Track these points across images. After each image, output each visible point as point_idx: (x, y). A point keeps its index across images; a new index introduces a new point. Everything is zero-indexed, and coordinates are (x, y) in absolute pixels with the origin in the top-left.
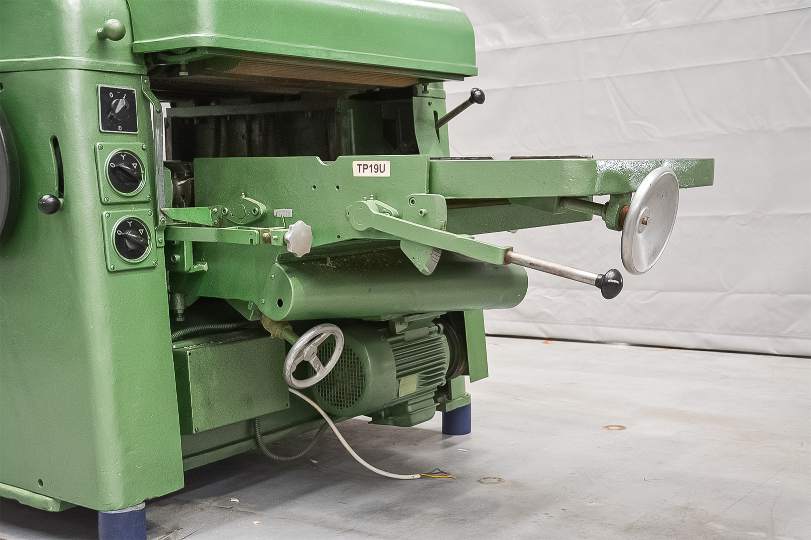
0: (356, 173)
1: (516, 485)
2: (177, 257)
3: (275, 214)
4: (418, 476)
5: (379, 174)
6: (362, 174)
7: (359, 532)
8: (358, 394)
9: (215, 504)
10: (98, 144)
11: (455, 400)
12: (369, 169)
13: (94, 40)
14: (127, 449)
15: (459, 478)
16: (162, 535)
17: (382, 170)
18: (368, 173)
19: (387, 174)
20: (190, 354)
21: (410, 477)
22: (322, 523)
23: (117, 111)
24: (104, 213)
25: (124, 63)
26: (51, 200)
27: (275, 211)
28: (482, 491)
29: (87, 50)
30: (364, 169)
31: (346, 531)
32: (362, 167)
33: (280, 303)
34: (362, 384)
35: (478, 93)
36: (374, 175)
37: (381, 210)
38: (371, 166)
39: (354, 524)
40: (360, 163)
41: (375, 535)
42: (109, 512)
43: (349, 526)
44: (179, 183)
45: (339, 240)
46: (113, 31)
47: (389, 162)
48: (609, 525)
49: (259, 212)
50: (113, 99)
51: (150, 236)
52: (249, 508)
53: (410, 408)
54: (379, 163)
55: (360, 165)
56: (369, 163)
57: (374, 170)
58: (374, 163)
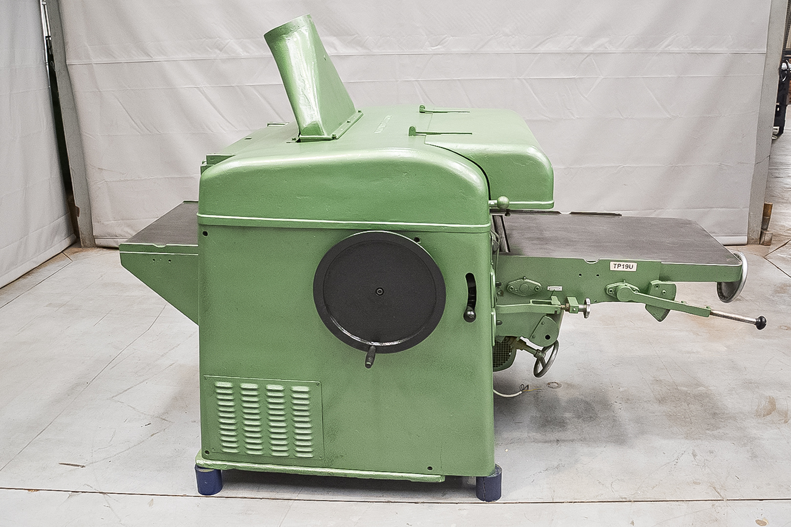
0: (612, 268)
1: (570, 385)
3: (548, 289)
4: (521, 392)
5: (628, 270)
6: (616, 269)
12: (622, 266)
15: (537, 387)
17: (631, 267)
18: (621, 269)
19: (634, 269)
27: (549, 287)
32: (617, 266)
33: (548, 337)
36: (625, 270)
38: (623, 265)
40: (615, 263)
47: (636, 264)
49: (540, 289)
54: (629, 264)
55: (615, 264)
56: (622, 263)
57: (625, 267)
58: (625, 264)
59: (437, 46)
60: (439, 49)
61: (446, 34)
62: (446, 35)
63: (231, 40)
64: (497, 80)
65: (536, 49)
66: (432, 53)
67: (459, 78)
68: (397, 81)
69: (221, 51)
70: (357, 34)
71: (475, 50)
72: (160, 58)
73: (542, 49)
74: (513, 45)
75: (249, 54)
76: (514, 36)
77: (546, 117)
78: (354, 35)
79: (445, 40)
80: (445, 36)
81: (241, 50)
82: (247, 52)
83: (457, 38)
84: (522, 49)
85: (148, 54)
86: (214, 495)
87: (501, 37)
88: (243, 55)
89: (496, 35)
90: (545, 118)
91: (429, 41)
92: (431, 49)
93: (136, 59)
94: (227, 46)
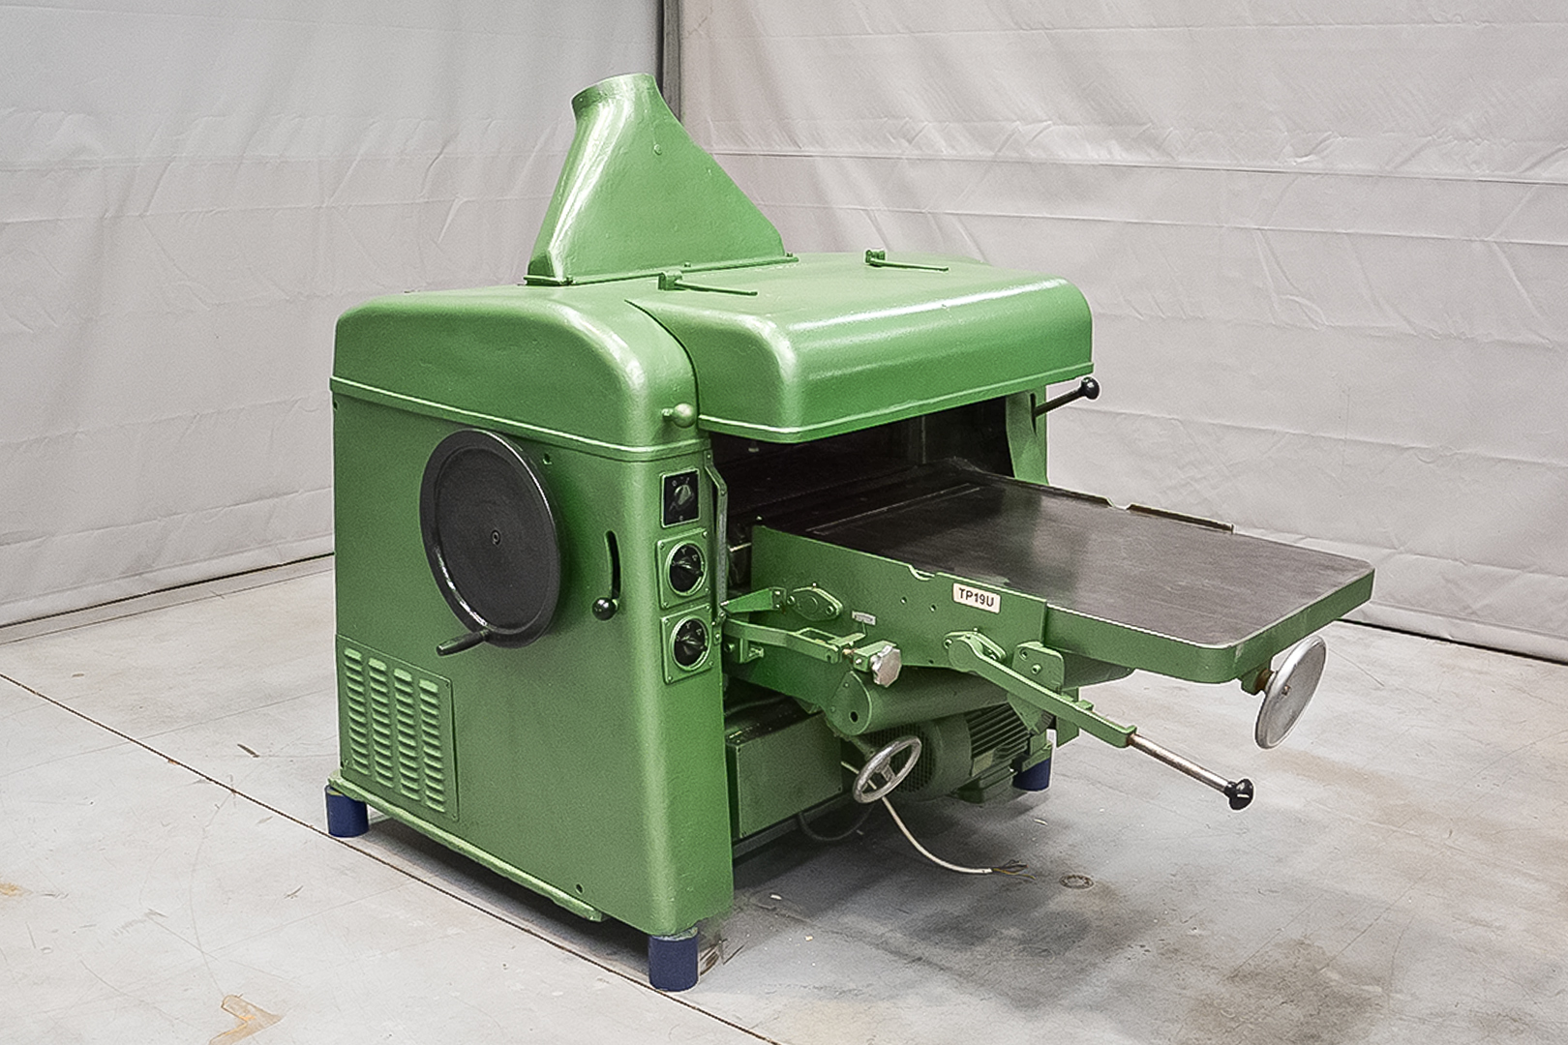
1: (1107, 892)
2: (731, 646)
3: (853, 617)
4: (990, 870)
5: (985, 607)
6: (963, 601)
7: (929, 963)
8: (924, 778)
9: (753, 900)
10: (659, 543)
11: (1036, 755)
12: (974, 597)
13: (660, 424)
14: (680, 871)
15: (1039, 874)
16: (706, 949)
17: (990, 603)
18: (971, 602)
19: (995, 609)
20: (739, 750)
21: (980, 871)
22: (883, 945)
23: (681, 502)
24: (664, 619)
25: (688, 442)
26: (606, 605)
27: (854, 613)
28: (1066, 900)
29: (651, 438)
30: (967, 596)
31: (913, 961)
32: (965, 593)
33: (854, 717)
34: (931, 769)
35: (1090, 385)
37: (986, 651)
39: (921, 949)
40: (963, 587)
41: (950, 969)
42: (661, 938)
43: (918, 953)
44: (732, 550)
45: (930, 665)
46: (683, 419)
47: (999, 597)
48: (1213, 968)
49: (835, 613)
50: (677, 487)
51: (708, 634)
52: (796, 911)
53: (982, 784)
54: (986, 594)
55: (963, 590)
56: (975, 591)
57: (979, 600)
58: (980, 592)
59: (1306, 156)
60: (1312, 162)
61: (1330, 130)
62: (1330, 133)
63: (930, 122)
64: (1430, 241)
65: (1527, 173)
66: (1296, 170)
67: (1349, 231)
68: (1222, 227)
69: (910, 142)
70: (1151, 121)
71: (1387, 168)
72: (812, 149)
73: (1544, 174)
74: (1475, 162)
75: (955, 153)
76: (1479, 139)
77: (1543, 338)
78: (1144, 124)
79: (1328, 142)
80: (1326, 134)
81: (944, 144)
82: (953, 147)
83: (1351, 139)
84: (1496, 173)
85: (796, 142)
86: (342, 839)
87: (1450, 141)
88: (945, 152)
89: (1439, 138)
90: (1541, 340)
91: (1291, 145)
92: (1294, 163)
93: (778, 149)
94: (920, 135)
